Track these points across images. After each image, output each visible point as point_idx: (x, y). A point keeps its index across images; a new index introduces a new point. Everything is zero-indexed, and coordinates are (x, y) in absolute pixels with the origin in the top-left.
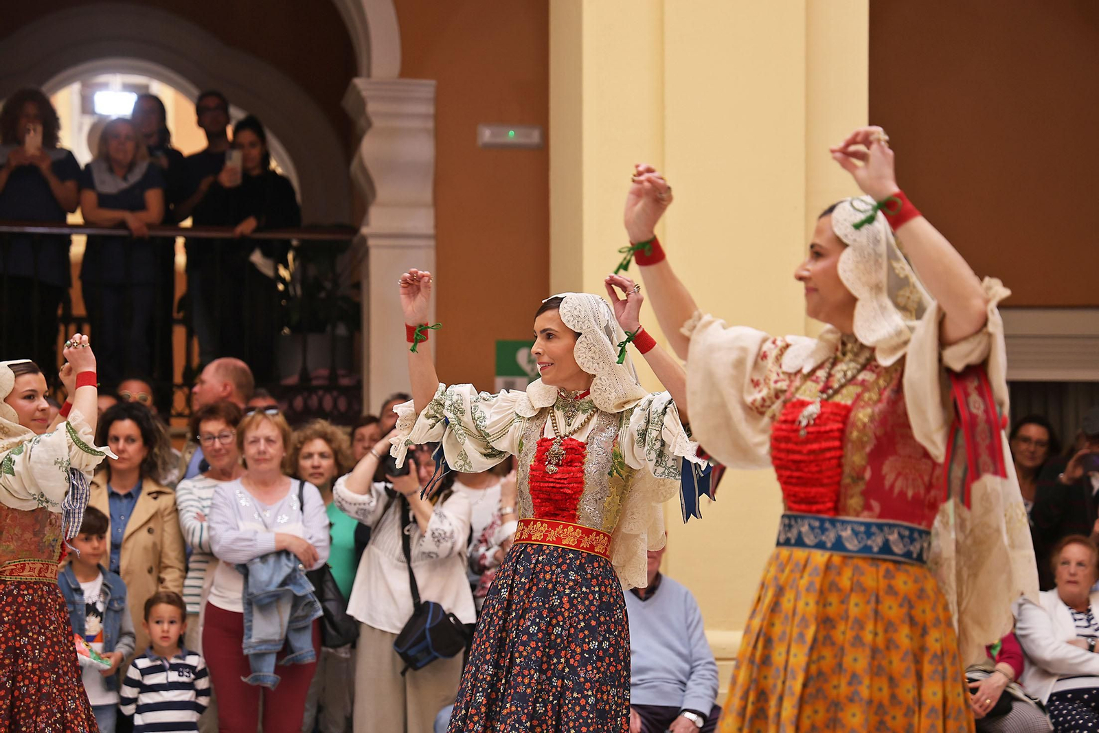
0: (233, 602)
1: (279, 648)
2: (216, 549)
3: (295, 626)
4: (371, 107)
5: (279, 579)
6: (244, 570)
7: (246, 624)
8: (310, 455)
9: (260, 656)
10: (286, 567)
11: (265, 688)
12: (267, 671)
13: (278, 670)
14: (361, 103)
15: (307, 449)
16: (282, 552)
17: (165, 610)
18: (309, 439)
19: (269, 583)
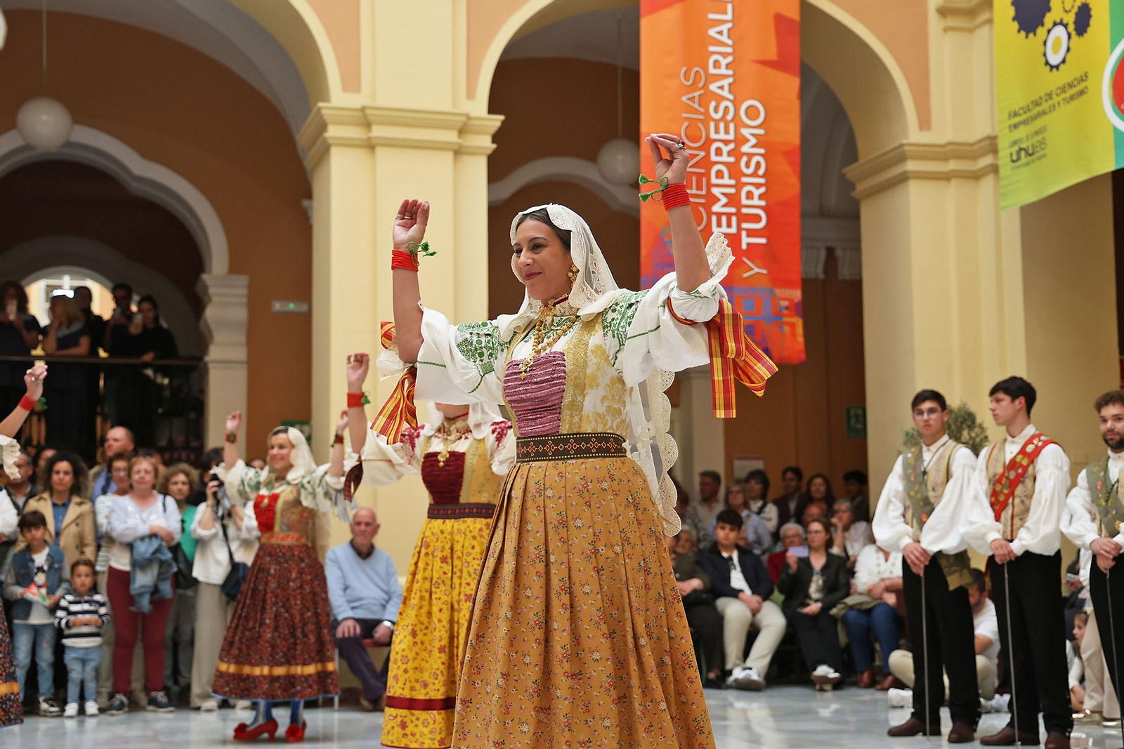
0: (124, 565)
1: (151, 590)
2: (114, 534)
3: (161, 577)
4: (212, 290)
5: (151, 550)
6: (130, 546)
7: (132, 577)
8: (176, 483)
9: (141, 595)
10: (155, 544)
11: (143, 614)
12: (145, 603)
13: (151, 602)
14: (206, 288)
15: (174, 479)
16: (153, 535)
17: (83, 569)
18: (175, 474)
19: (145, 553)
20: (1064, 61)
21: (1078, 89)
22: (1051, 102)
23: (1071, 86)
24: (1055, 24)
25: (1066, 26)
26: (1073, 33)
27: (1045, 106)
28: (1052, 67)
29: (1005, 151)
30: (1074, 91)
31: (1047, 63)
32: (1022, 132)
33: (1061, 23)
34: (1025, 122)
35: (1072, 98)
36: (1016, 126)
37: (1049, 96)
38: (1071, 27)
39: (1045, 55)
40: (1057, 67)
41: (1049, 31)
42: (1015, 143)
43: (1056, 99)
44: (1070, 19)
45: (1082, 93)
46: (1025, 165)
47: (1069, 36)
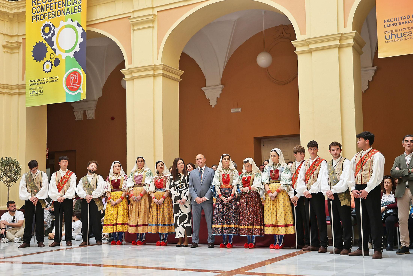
20: (50, 71)
21: (55, 79)
22: (45, 81)
23: (52, 78)
24: (47, 61)
25: (51, 62)
26: (54, 65)
27: (42, 81)
28: (46, 72)
29: (28, 90)
30: (53, 80)
31: (44, 70)
32: (34, 87)
33: (49, 61)
34: (35, 84)
35: (52, 81)
36: (32, 85)
37: (45, 79)
38: (53, 63)
39: (43, 68)
40: (48, 72)
41: (45, 62)
42: (32, 89)
43: (47, 81)
44: (53, 61)
45: (56, 81)
46: (34, 96)
47: (52, 65)
